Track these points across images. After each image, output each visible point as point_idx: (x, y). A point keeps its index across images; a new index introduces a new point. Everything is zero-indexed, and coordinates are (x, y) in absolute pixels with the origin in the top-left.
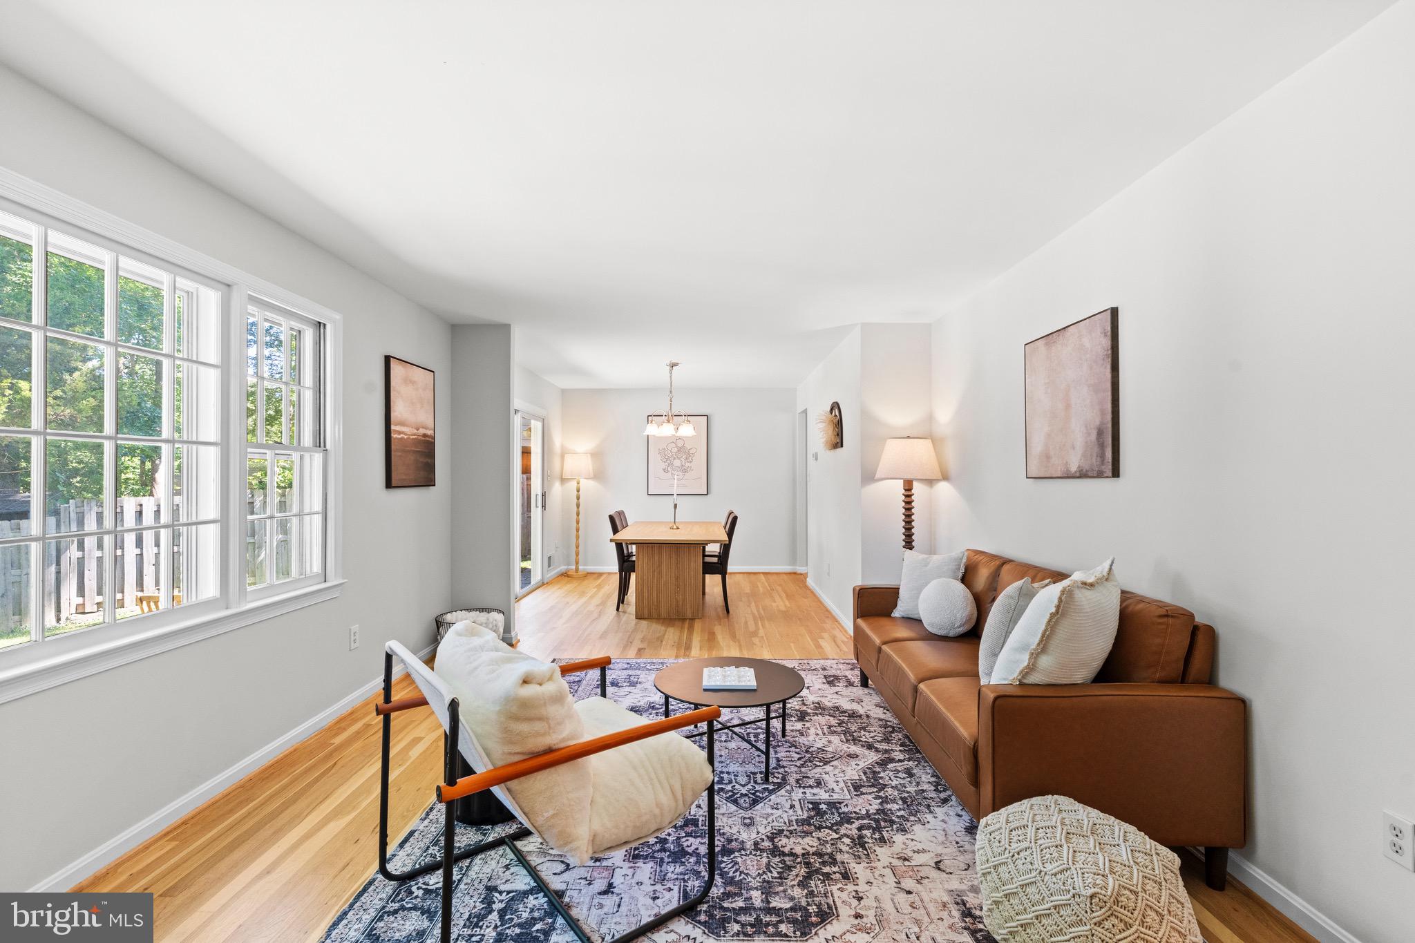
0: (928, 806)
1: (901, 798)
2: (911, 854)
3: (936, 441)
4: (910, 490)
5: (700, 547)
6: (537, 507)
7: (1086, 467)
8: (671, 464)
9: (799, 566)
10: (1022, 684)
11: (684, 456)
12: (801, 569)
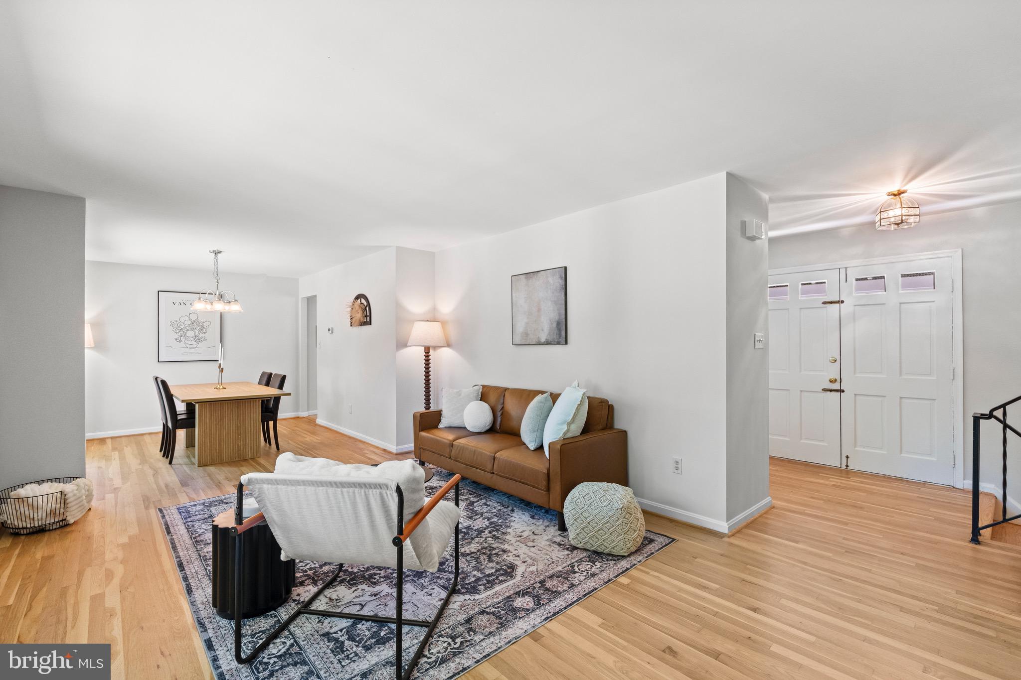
0: (508, 515)
1: (494, 515)
2: (520, 534)
3: (443, 323)
4: (428, 353)
5: (259, 401)
7: (550, 339)
8: (184, 335)
9: (302, 412)
10: (564, 439)
11: (198, 328)
12: (304, 414)
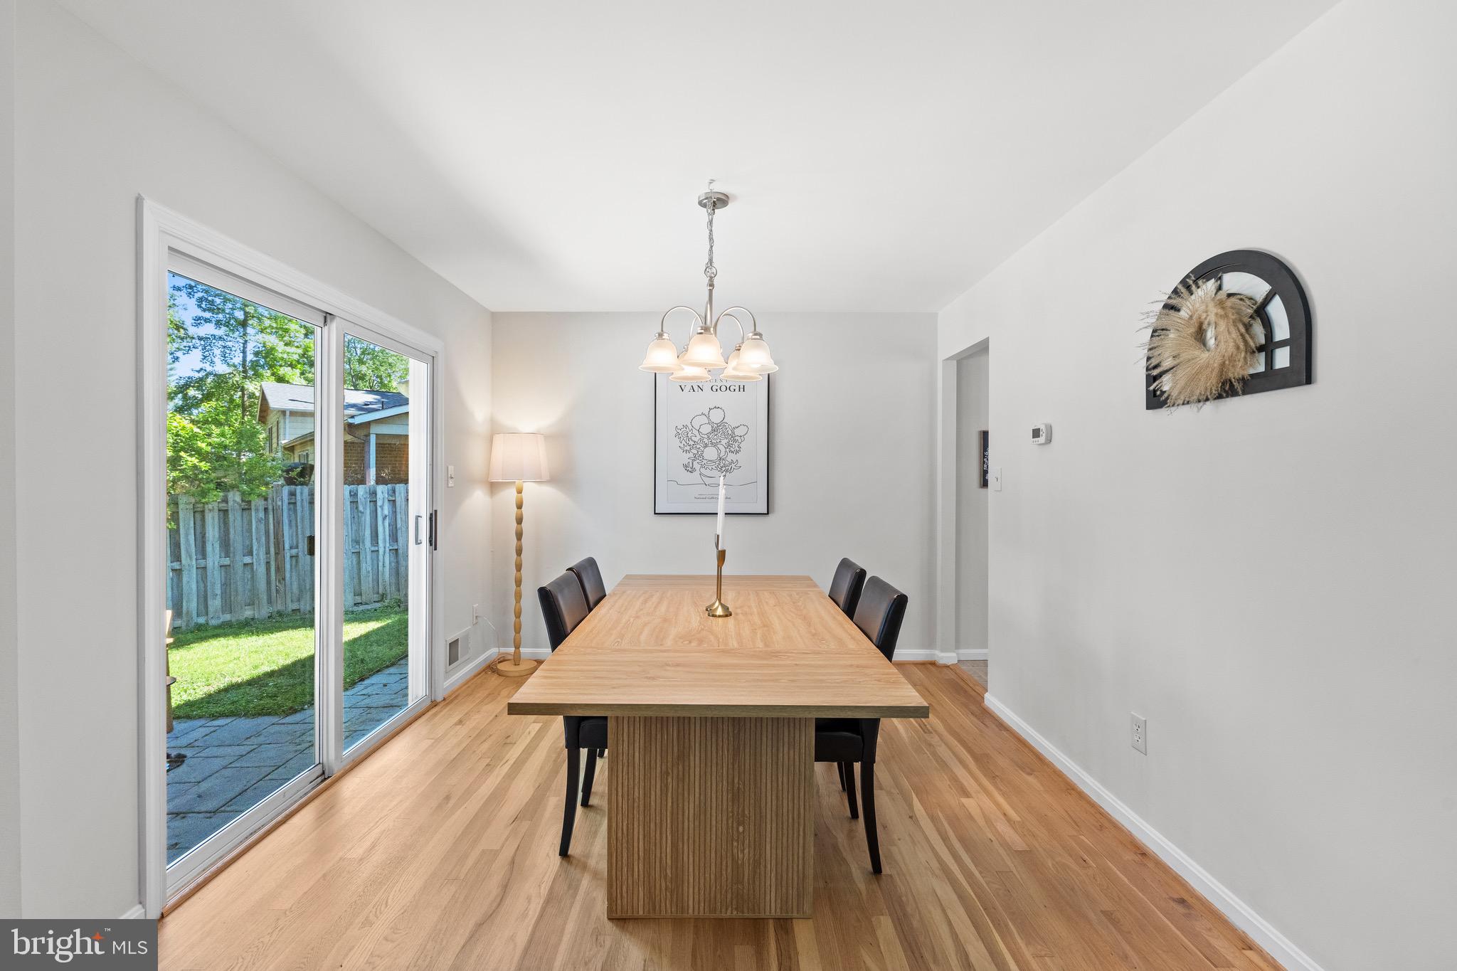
6: (418, 542)
8: (698, 456)
9: (943, 651)
11: (724, 442)
12: (947, 657)
